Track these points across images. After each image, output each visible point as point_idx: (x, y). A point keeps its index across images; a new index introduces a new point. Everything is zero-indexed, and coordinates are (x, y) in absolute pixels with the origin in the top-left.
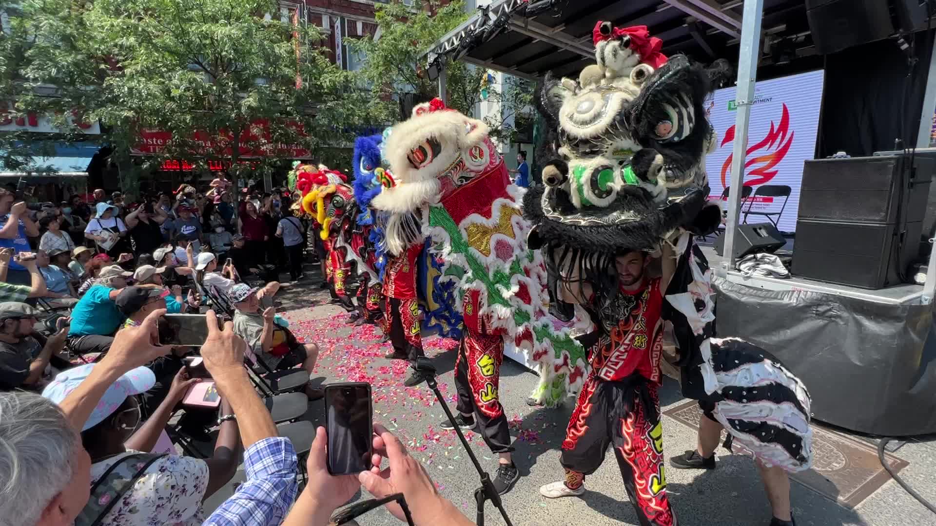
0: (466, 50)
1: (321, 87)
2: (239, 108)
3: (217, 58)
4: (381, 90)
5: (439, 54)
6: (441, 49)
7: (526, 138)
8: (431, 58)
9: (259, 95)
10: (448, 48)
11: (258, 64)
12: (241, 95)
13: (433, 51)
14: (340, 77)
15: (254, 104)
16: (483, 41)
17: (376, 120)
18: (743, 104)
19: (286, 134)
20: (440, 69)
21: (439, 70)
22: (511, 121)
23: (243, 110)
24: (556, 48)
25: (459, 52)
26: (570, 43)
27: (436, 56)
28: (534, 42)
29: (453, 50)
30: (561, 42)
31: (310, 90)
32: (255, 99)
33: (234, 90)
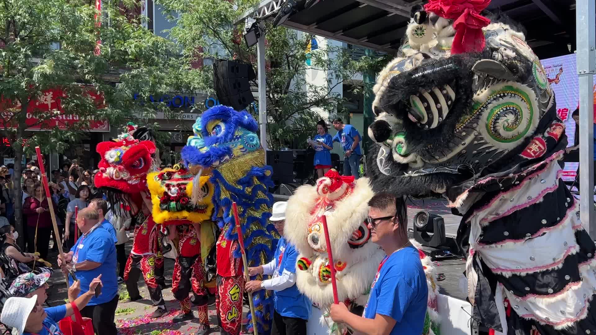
0: (287, 15)
1: (126, 53)
2: (31, 76)
3: (9, 23)
4: (194, 55)
5: (257, 19)
6: (259, 14)
7: (356, 108)
8: (249, 24)
9: (54, 62)
10: (267, 13)
11: (56, 29)
12: (35, 60)
13: (251, 15)
14: (147, 42)
15: (48, 71)
16: (306, 5)
17: (188, 87)
18: (585, 74)
19: (84, 105)
20: (259, 34)
21: (258, 36)
22: (339, 90)
23: (35, 77)
24: (387, 13)
25: (280, 18)
26: (400, 7)
27: (255, 21)
28: (361, 7)
29: (274, 15)
30: (392, 7)
31: (112, 57)
32: (50, 66)
33: (26, 56)
